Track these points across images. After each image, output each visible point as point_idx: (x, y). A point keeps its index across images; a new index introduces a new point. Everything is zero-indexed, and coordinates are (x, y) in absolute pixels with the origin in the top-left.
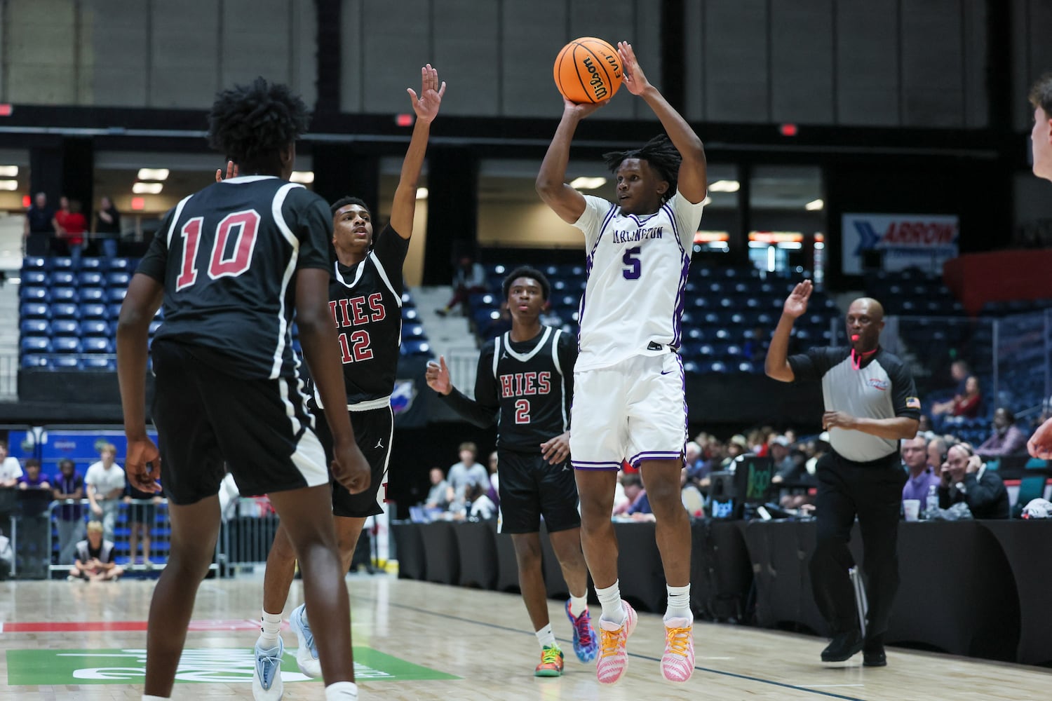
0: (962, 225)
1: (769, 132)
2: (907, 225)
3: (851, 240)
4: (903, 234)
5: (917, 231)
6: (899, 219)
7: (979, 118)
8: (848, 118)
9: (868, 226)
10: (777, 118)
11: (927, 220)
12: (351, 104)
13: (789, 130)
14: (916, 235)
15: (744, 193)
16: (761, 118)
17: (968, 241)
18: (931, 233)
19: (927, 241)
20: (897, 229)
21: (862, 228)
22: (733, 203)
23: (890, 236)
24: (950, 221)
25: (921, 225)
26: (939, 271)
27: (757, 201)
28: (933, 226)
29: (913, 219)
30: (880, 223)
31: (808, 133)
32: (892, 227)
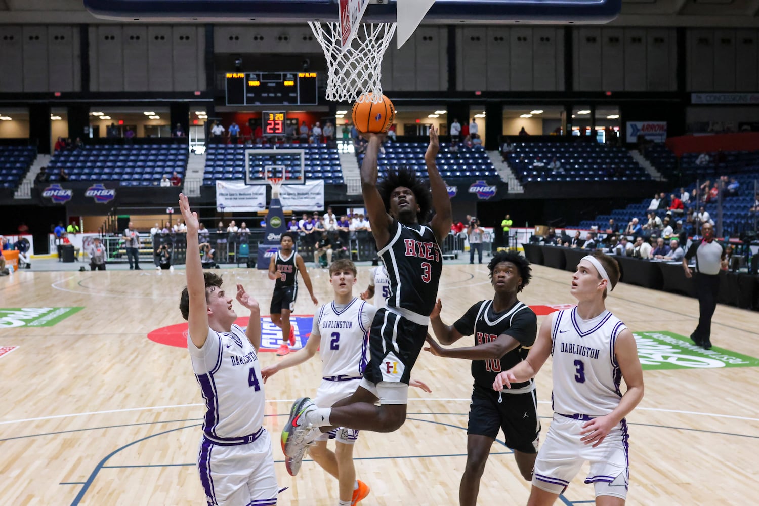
0: (668, 125)
1: (602, 94)
2: (649, 125)
3: (629, 130)
4: (647, 128)
5: (652, 127)
6: (646, 123)
7: (674, 87)
8: (629, 88)
9: (635, 126)
10: (604, 89)
11: (655, 123)
12: (460, 87)
13: (609, 93)
14: (652, 128)
15: (593, 114)
16: (598, 89)
17: (671, 132)
18: (657, 128)
19: (655, 130)
20: (645, 127)
21: (633, 127)
22: (589, 117)
23: (643, 129)
24: (664, 123)
25: (654, 125)
26: (664, 141)
27: (597, 116)
28: (658, 125)
29: (651, 123)
30: (639, 125)
31: (615, 94)
32: (644, 126)
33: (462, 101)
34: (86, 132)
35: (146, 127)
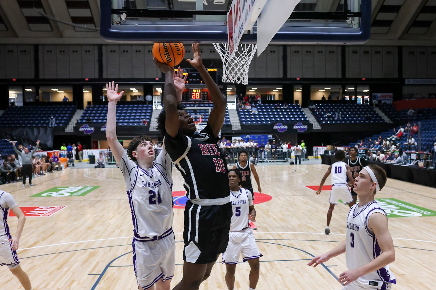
0: (394, 95)
1: (360, 79)
5: (385, 96)
6: (382, 94)
7: (396, 76)
8: (374, 77)
10: (361, 77)
11: (387, 94)
12: (289, 76)
13: (364, 79)
14: (385, 97)
15: (356, 89)
16: (358, 77)
17: (395, 98)
19: (387, 98)
20: (382, 95)
21: (376, 96)
22: (354, 91)
23: (381, 97)
24: (391, 94)
25: (386, 95)
27: (358, 91)
28: (388, 95)
29: (385, 94)
30: (379, 95)
31: (367, 79)
32: (381, 95)
33: (290, 83)
34: (101, 98)
35: (131, 96)
